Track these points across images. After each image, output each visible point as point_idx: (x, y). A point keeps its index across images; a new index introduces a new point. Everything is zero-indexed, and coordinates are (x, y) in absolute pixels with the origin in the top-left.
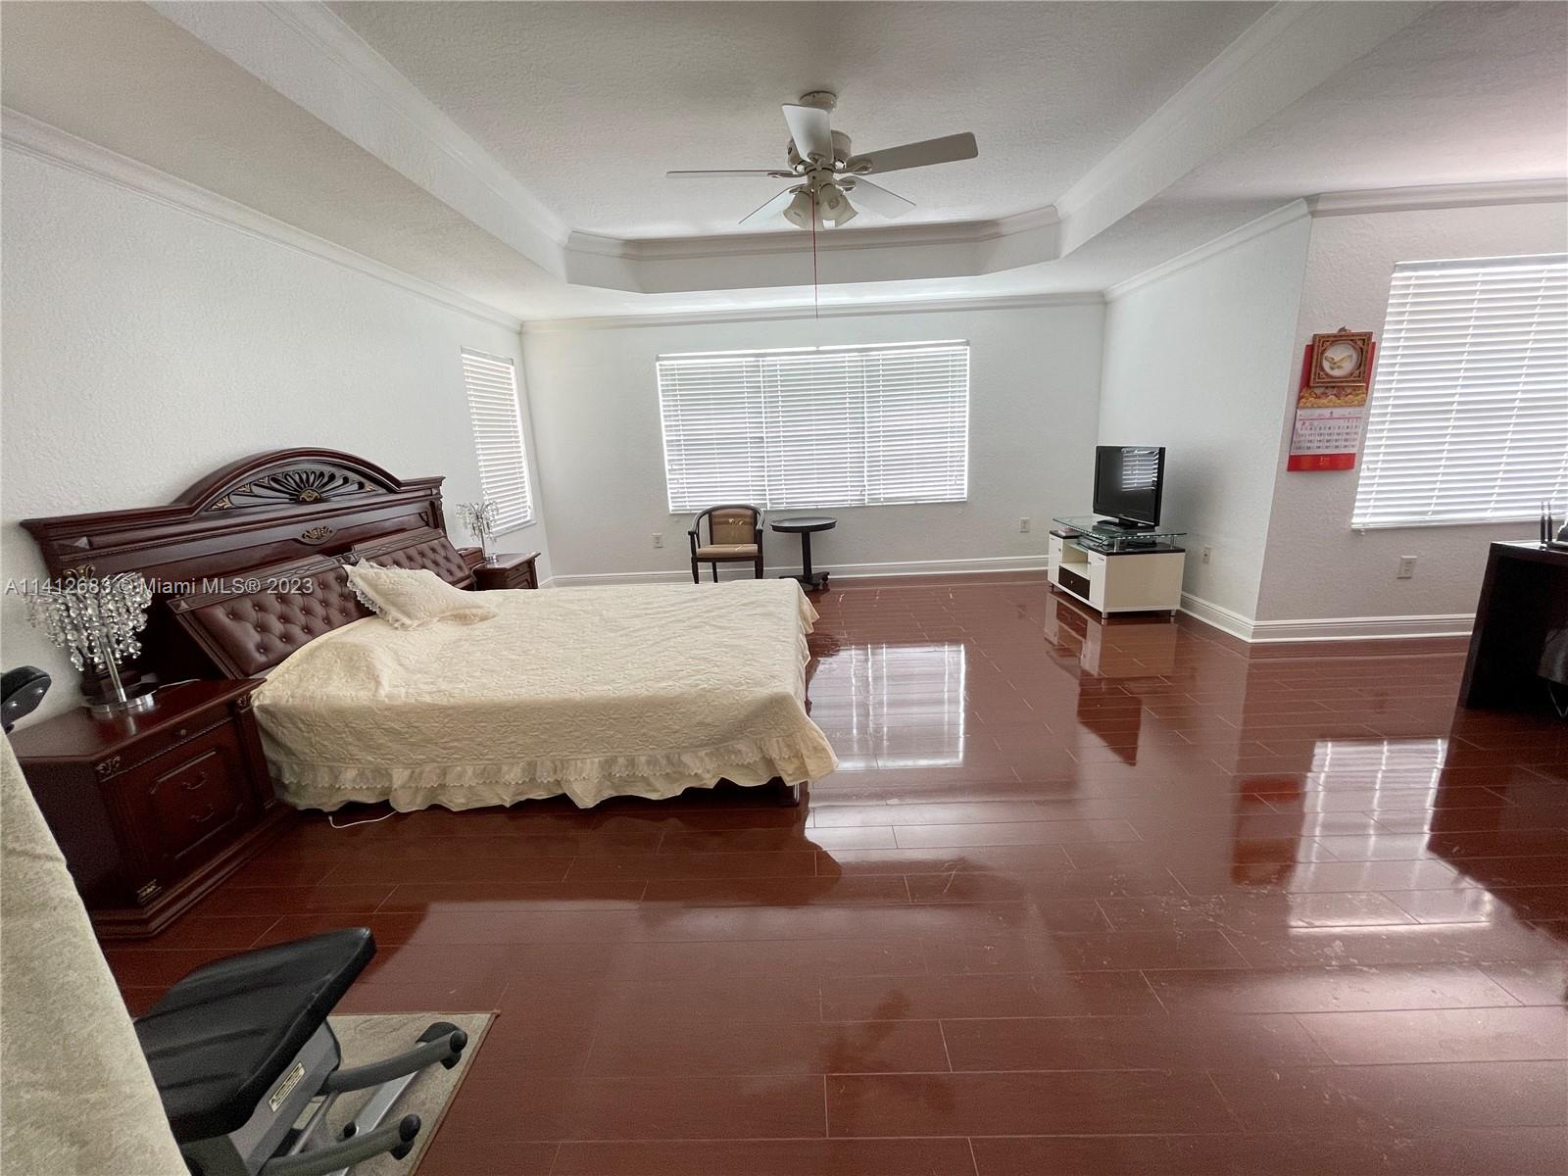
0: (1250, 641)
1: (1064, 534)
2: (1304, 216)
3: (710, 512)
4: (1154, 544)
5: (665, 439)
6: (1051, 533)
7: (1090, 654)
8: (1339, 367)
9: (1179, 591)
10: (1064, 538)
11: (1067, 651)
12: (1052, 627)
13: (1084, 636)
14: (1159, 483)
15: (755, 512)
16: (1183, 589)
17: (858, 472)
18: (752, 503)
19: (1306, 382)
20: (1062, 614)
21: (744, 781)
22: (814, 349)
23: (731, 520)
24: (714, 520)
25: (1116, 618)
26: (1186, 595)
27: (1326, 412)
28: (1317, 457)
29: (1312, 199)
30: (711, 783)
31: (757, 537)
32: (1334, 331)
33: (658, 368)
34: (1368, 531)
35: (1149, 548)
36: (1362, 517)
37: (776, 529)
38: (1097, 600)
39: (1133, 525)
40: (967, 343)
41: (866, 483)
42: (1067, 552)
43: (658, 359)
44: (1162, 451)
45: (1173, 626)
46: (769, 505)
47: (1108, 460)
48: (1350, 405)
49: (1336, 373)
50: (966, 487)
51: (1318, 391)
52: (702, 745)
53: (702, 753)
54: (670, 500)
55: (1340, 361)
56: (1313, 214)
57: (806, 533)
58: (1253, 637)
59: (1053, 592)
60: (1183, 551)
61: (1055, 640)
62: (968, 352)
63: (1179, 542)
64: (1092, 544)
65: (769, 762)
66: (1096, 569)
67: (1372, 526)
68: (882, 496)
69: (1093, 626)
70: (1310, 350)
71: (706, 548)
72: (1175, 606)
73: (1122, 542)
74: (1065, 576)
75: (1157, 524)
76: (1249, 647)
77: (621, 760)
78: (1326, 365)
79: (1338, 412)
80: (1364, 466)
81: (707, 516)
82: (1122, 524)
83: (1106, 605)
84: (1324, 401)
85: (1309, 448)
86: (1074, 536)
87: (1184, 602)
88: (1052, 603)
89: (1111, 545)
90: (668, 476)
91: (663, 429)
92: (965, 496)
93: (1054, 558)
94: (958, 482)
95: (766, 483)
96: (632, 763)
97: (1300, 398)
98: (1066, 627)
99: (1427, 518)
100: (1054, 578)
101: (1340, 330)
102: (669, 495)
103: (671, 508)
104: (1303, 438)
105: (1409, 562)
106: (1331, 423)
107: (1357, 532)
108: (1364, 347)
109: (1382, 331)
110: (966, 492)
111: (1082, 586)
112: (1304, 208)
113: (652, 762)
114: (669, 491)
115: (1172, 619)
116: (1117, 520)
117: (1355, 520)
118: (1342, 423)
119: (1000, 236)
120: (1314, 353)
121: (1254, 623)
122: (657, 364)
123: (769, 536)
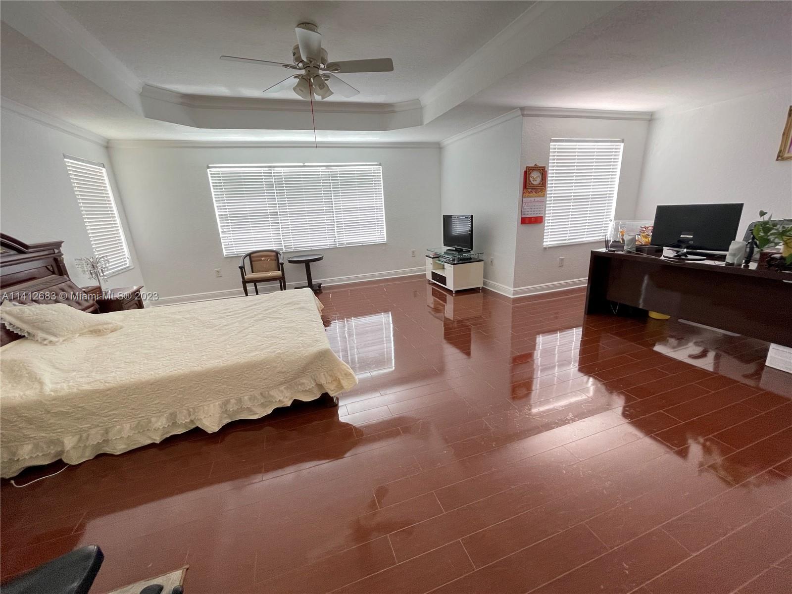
0: (512, 297)
1: (432, 256)
2: (519, 116)
3: (250, 255)
4: (471, 258)
5: (217, 214)
6: (427, 256)
7: (449, 310)
8: (536, 181)
9: (483, 279)
10: (433, 258)
11: (437, 310)
12: (431, 300)
13: (446, 303)
14: (471, 231)
15: (277, 253)
16: (484, 278)
17: (332, 230)
18: (274, 248)
19: (525, 187)
20: (434, 293)
21: (307, 398)
22: (302, 164)
23: (263, 259)
24: (253, 259)
25: (459, 292)
26: (485, 280)
27: (532, 199)
28: (530, 218)
29: (522, 109)
30: (288, 403)
31: (280, 266)
32: (533, 165)
33: (209, 173)
34: (550, 248)
35: (469, 260)
36: (548, 242)
37: (290, 262)
38: (450, 285)
39: (461, 251)
40: (380, 165)
41: (336, 235)
42: (434, 264)
43: (209, 167)
44: (472, 216)
45: (481, 294)
46: (284, 249)
47: (447, 220)
48: (540, 196)
49: (535, 183)
50: (385, 236)
51: (529, 190)
52: (281, 384)
53: (282, 388)
54: (224, 249)
55: (535, 177)
56: (523, 115)
57: (307, 263)
58: (514, 295)
59: (429, 283)
60: (483, 261)
61: (432, 306)
62: (381, 169)
63: (481, 258)
64: (445, 260)
65: (320, 386)
66: (449, 271)
67: (550, 246)
68: (345, 242)
69: (450, 298)
70: (526, 172)
71: (249, 275)
72: (481, 285)
73: (458, 258)
74: (434, 276)
75: (472, 250)
76: (512, 300)
77: (233, 401)
78: (531, 179)
79: (537, 199)
80: (546, 222)
81: (248, 257)
82: (456, 250)
83: (454, 288)
84: (531, 194)
85: (527, 214)
86: (437, 257)
87: (485, 283)
88: (429, 289)
89: (454, 260)
90: (221, 235)
91: (216, 208)
92: (385, 240)
93: (429, 268)
94: (382, 234)
95: (281, 237)
96: (240, 401)
97: (523, 193)
98: (438, 300)
99: (566, 242)
100: (429, 277)
101: (536, 165)
102: (223, 246)
103: (225, 254)
104: (525, 210)
105: (562, 260)
106: (534, 204)
107: (545, 248)
108: (543, 172)
109: (548, 166)
110: (385, 238)
111: (443, 280)
112: (519, 113)
113: (252, 398)
114: (223, 244)
115: (480, 291)
116: (454, 249)
117: (544, 244)
118: (537, 204)
119: (394, 112)
120: (527, 174)
121: (512, 289)
122: (208, 170)
123: (287, 266)
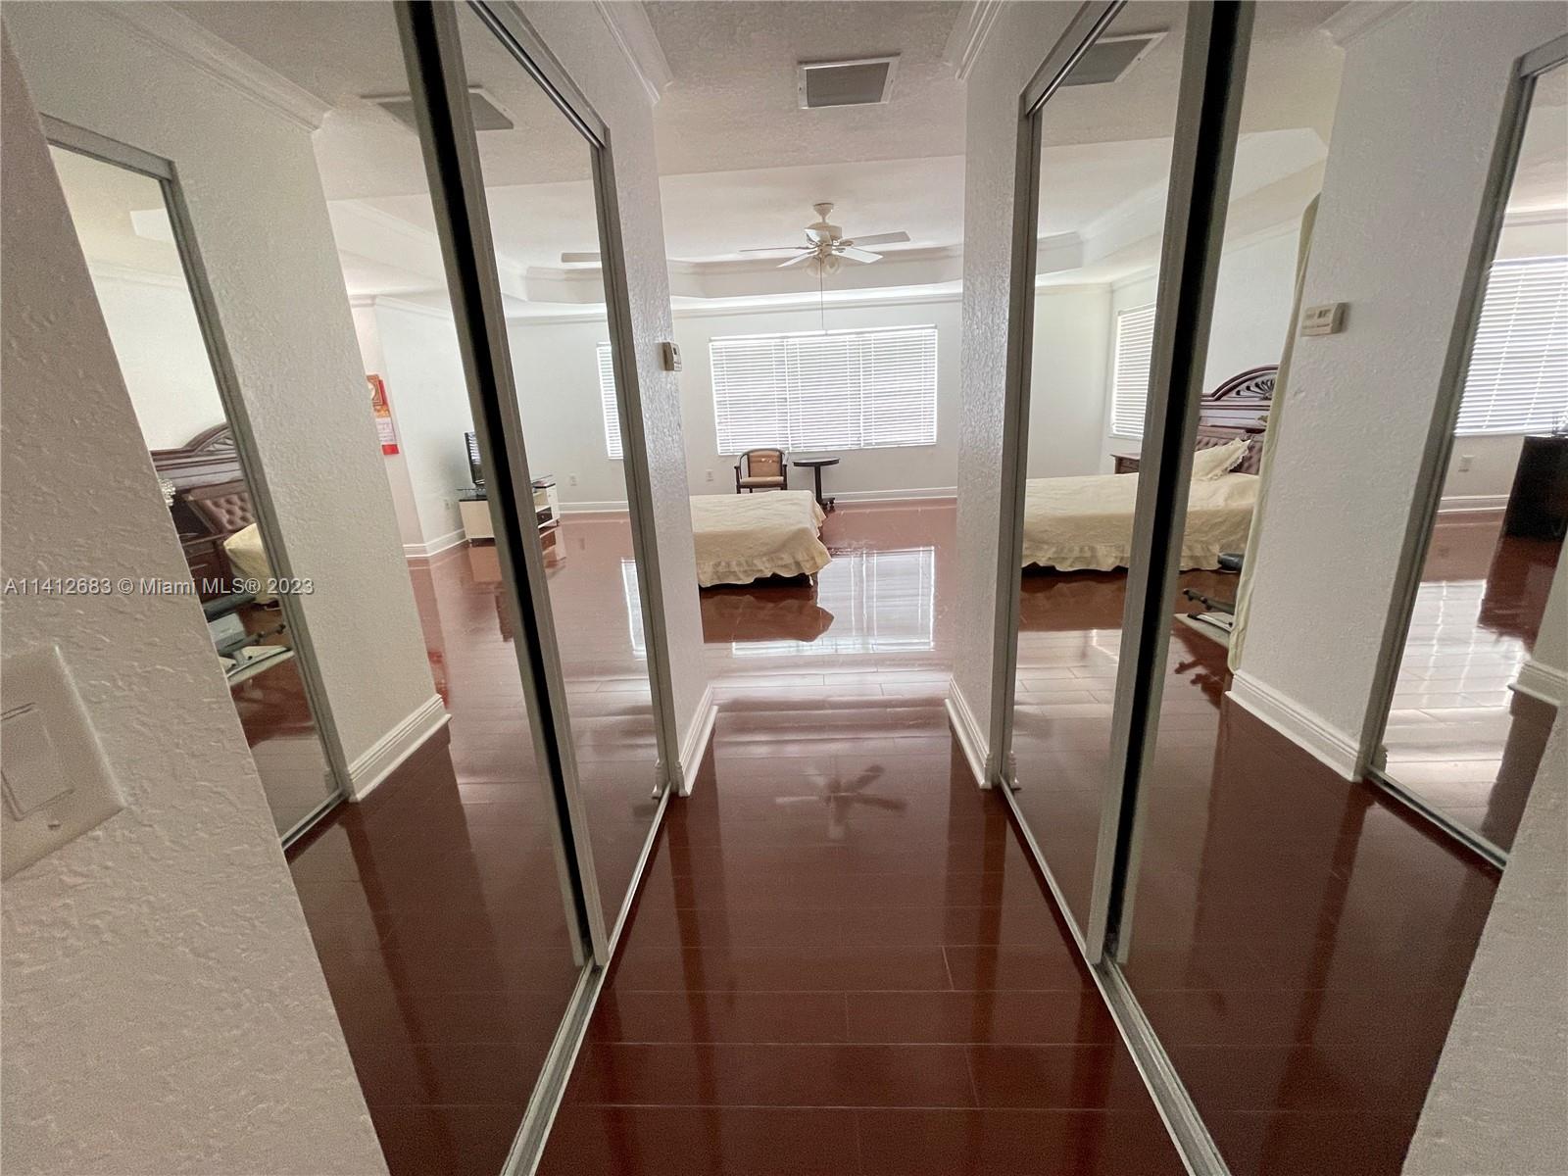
3: (747, 454)
5: (715, 399)
15: (781, 453)
17: (856, 424)
18: (778, 447)
21: (786, 575)
22: (823, 332)
23: (763, 460)
24: (752, 459)
30: (769, 575)
31: (783, 470)
33: (711, 347)
37: (796, 464)
40: (935, 327)
41: (862, 432)
43: (711, 341)
46: (791, 449)
50: (935, 434)
52: (765, 555)
53: (764, 559)
54: (719, 445)
57: (817, 467)
62: (936, 334)
65: (798, 564)
68: (874, 441)
71: (745, 479)
77: (723, 564)
81: (746, 457)
90: (717, 428)
91: (714, 392)
92: (935, 440)
94: (929, 430)
95: (789, 432)
102: (718, 442)
103: (719, 451)
110: (935, 437)
114: (718, 439)
122: (710, 344)
123: (791, 470)
